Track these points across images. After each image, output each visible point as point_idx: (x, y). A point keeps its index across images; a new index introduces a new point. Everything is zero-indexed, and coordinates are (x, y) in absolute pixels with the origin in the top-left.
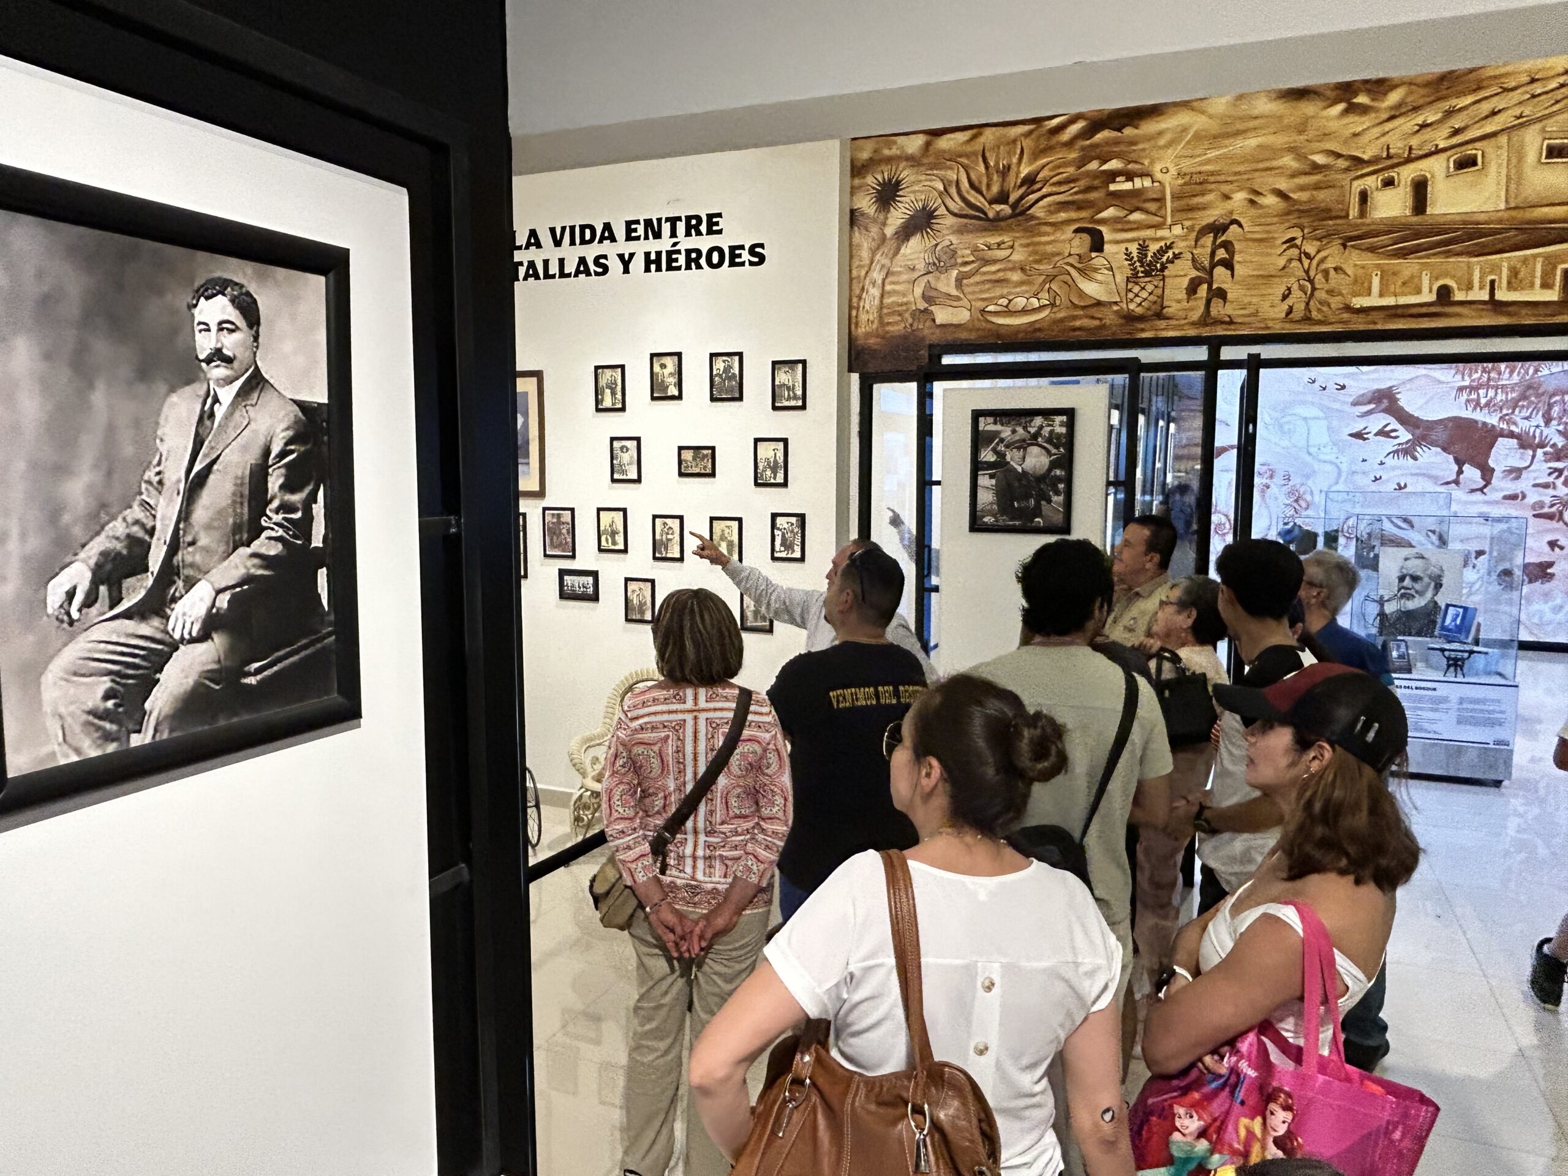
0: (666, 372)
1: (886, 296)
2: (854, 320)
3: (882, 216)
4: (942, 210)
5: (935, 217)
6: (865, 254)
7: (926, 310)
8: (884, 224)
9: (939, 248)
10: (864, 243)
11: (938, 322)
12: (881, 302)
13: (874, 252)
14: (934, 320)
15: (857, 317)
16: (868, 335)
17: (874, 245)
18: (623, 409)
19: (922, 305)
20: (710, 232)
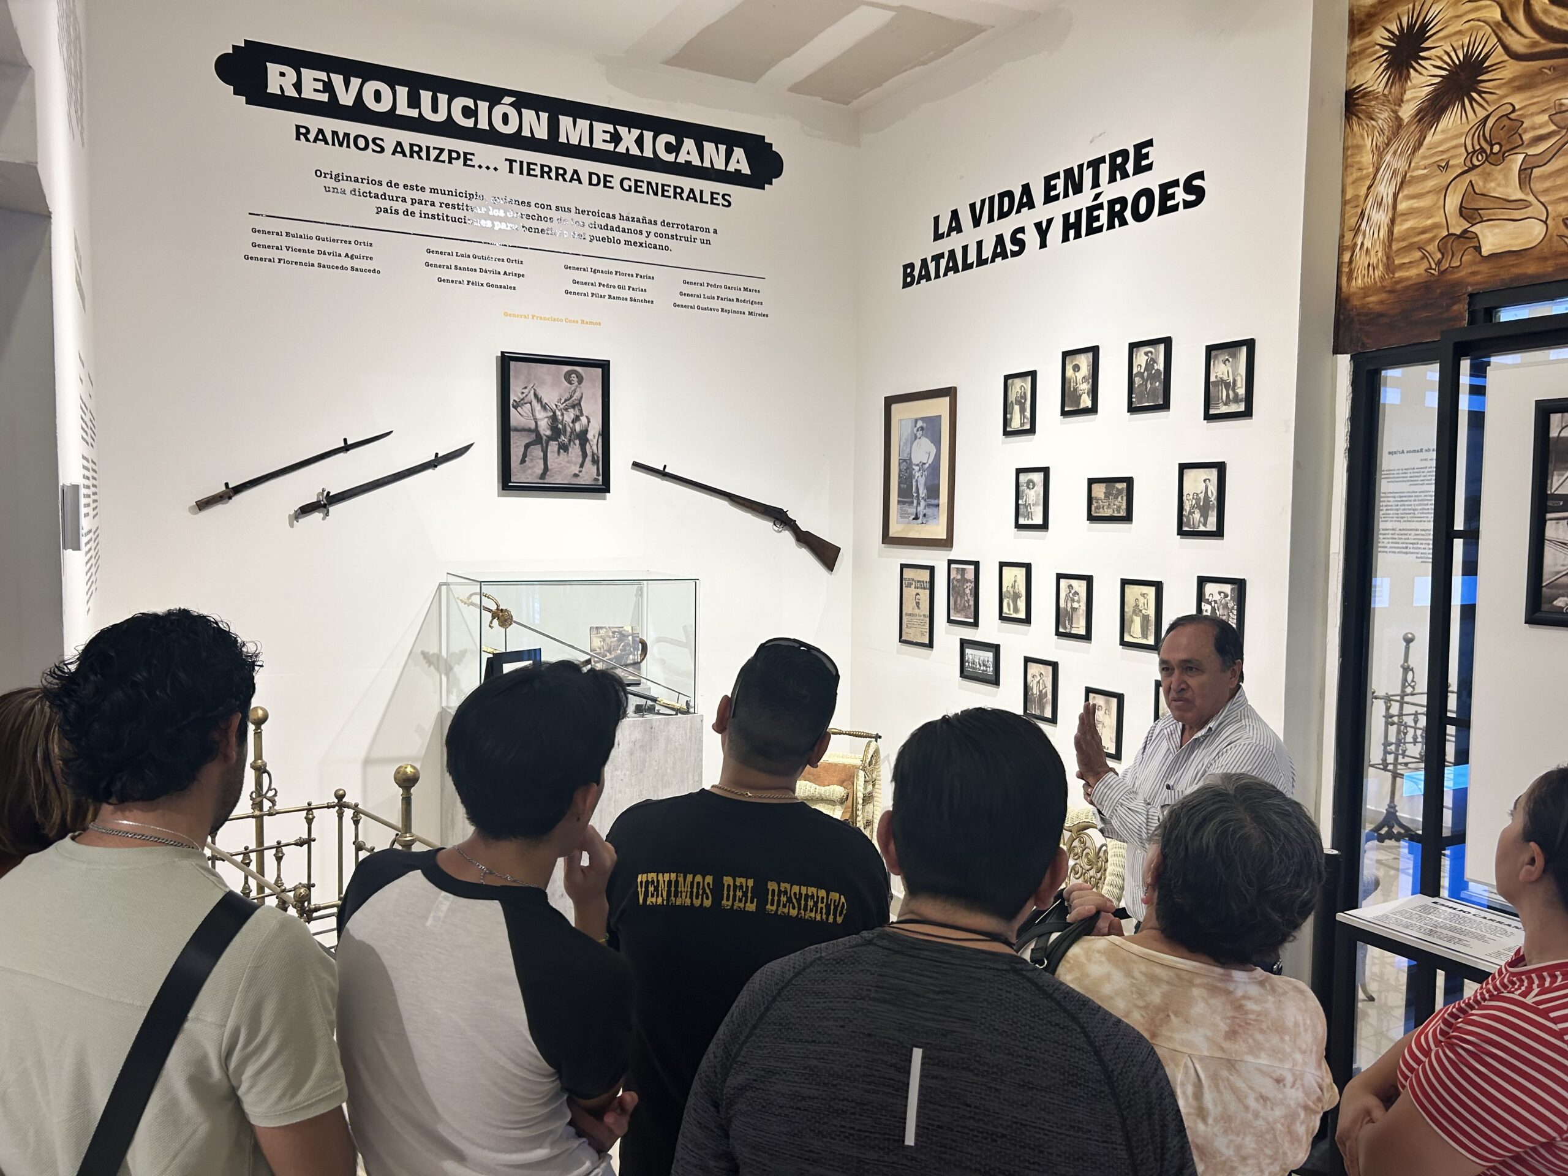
0: (1080, 375)
1: (1398, 221)
2: (1346, 269)
3: (1395, 90)
4: (1499, 54)
5: (1487, 71)
6: (1367, 158)
7: (1465, 231)
8: (1400, 102)
9: (1490, 123)
10: (1368, 140)
11: (1485, 251)
12: (1391, 232)
13: (1380, 152)
14: (1478, 249)
15: (1351, 261)
16: (1366, 291)
17: (1381, 140)
18: (1032, 431)
19: (1458, 226)
20: (1139, 170)
